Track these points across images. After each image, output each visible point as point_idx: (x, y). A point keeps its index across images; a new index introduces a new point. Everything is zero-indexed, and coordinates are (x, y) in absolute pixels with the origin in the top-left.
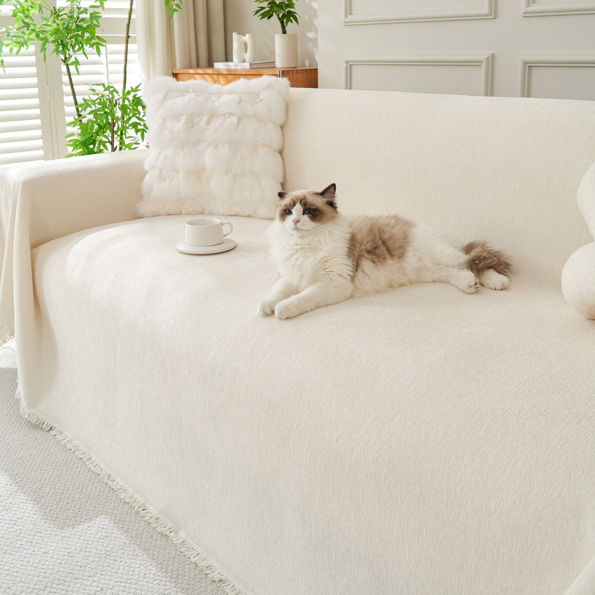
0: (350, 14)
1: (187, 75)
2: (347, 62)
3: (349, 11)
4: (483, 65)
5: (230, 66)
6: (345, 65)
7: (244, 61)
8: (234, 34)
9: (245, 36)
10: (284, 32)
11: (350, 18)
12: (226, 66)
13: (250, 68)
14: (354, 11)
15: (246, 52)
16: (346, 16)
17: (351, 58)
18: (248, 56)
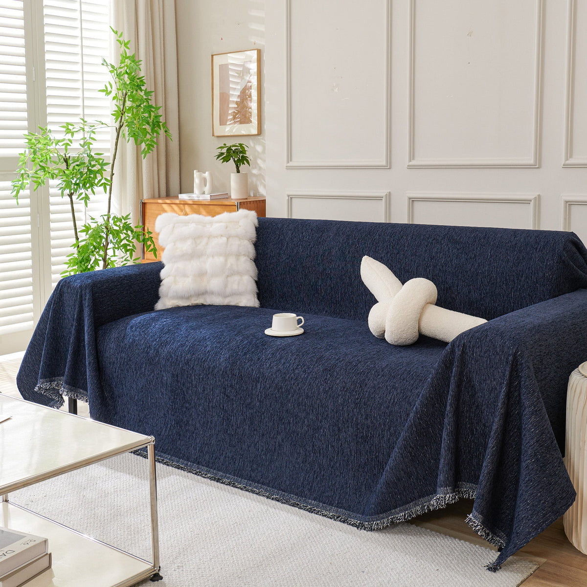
0: (291, 161)
1: (156, 204)
2: (289, 196)
3: (290, 158)
4: (384, 199)
5: (193, 197)
6: (287, 198)
7: (204, 193)
8: (195, 171)
9: (205, 173)
10: (238, 171)
11: (290, 164)
12: (189, 197)
13: (211, 199)
14: (294, 159)
15: (206, 186)
16: (288, 162)
17: (291, 193)
18: (207, 189)
